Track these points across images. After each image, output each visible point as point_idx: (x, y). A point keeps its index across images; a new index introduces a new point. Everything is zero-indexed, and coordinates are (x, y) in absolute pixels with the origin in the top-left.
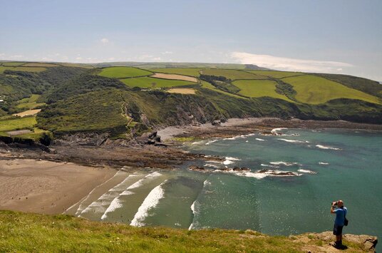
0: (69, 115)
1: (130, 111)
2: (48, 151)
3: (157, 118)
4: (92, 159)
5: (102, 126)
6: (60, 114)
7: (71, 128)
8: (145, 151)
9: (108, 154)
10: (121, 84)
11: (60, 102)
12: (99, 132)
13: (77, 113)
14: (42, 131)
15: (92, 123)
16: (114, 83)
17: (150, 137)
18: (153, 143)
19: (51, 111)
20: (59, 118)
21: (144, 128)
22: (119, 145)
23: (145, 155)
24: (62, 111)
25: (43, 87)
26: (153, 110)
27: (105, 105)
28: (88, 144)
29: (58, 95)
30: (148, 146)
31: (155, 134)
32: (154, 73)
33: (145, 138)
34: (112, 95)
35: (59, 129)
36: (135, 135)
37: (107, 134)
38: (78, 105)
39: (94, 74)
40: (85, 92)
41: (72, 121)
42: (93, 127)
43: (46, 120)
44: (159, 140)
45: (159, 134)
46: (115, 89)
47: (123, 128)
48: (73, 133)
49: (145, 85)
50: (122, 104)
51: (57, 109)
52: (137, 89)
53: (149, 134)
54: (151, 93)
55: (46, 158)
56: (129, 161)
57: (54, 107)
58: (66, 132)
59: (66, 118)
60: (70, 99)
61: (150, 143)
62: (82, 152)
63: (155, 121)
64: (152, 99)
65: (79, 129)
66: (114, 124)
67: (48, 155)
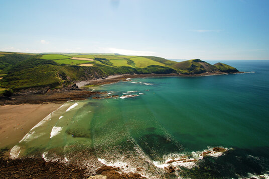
0: (23, 79)
1: (60, 75)
2: (11, 100)
3: (76, 78)
4: (40, 100)
5: (45, 83)
6: (17, 79)
7: (25, 86)
8: (71, 93)
9: (50, 97)
10: (54, 62)
11: (16, 73)
12: (44, 86)
13: (28, 78)
14: (5, 89)
15: (38, 82)
16: (50, 62)
17: (73, 86)
18: (74, 89)
19: (11, 78)
20: (17, 81)
21: (69, 83)
22: (56, 92)
23: (71, 95)
24: (19, 77)
25: (3, 66)
26: (73, 74)
27: (45, 73)
28: (37, 93)
29: (14, 69)
30: (72, 91)
31: (75, 85)
32: (72, 57)
33: (70, 87)
34: (49, 68)
35: (16, 87)
36: (64, 86)
37: (48, 87)
38: (28, 74)
39: (37, 58)
40: (33, 67)
41: (26, 82)
42: (39, 84)
43: (7, 83)
44: (77, 87)
45: (77, 85)
46: (51, 65)
47: (57, 84)
48: (27, 88)
49: (67, 62)
50: (56, 72)
51: (14, 76)
52: (63, 65)
53: (72, 85)
54: (71, 66)
55: (9, 104)
56: (62, 99)
57: (12, 75)
58: (22, 88)
59: (21, 81)
60: (23, 71)
61: (73, 89)
62: (34, 97)
63: (75, 79)
64: (72, 69)
65: (30, 86)
66: (51, 82)
67: (10, 102)
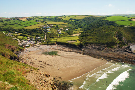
0: (91, 36)
1: (117, 36)
2: (81, 50)
3: (131, 40)
4: (98, 55)
5: (104, 41)
6: (88, 36)
7: (91, 41)
8: (123, 54)
9: (106, 54)
10: (115, 23)
11: (88, 31)
12: (103, 44)
13: (94, 36)
14: (80, 42)
15: (100, 40)
16: (112, 23)
17: (126, 48)
18: (127, 51)
19: (84, 34)
20: (87, 37)
21: (123, 44)
22: (111, 50)
23: (123, 56)
24: (89, 34)
25: (83, 25)
26: (129, 36)
27: (106, 32)
28: (97, 49)
29: (88, 28)
30: (125, 52)
31: (129, 47)
32: (132, 19)
33: (124, 49)
34: (110, 28)
35: (86, 41)
36: (119, 47)
37: (106, 45)
38: (95, 32)
39: (103, 19)
40: (99, 27)
41: (92, 39)
42: (100, 42)
43: (82, 38)
44: (131, 50)
45: (131, 47)
46: (112, 26)
47: (113, 43)
48: (92, 43)
49: (126, 24)
50: (114, 32)
51: (87, 33)
52: (122, 26)
53: (126, 47)
54: (129, 28)
55: (80, 53)
56: (114, 58)
57: (86, 33)
58: (89, 43)
59: (90, 37)
60: (92, 30)
61: (126, 51)
62: (94, 52)
63: (130, 41)
64: (129, 31)
65: (94, 42)
66: (109, 41)
67: (81, 51)
